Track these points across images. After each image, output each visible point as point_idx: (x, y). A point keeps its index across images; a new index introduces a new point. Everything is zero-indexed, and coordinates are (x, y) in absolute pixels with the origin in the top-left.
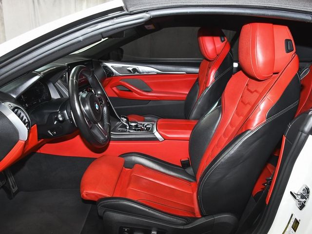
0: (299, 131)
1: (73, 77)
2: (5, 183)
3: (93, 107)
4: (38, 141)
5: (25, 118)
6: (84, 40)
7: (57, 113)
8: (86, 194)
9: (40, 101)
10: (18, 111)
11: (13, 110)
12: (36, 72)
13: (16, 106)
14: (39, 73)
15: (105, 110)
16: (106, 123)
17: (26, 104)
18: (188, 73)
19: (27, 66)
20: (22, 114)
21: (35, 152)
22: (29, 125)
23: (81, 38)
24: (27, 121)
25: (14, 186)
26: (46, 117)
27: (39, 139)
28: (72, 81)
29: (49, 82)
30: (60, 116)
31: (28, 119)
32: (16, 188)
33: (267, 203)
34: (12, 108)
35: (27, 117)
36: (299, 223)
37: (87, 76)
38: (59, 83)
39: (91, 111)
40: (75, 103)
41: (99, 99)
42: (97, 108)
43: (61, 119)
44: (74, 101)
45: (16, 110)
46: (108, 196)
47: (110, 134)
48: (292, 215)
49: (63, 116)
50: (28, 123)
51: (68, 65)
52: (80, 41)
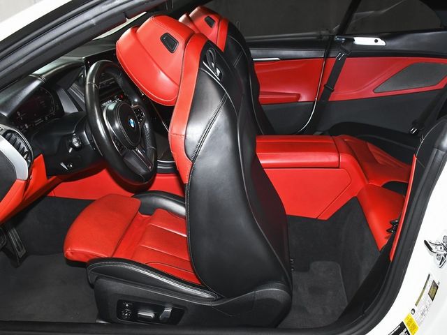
0: (433, 147)
1: (91, 80)
2: (6, 244)
3: (125, 123)
4: (48, 179)
5: (23, 145)
6: (98, 23)
7: (71, 137)
8: (72, 253)
9: (46, 118)
10: (11, 136)
11: (4, 135)
12: (35, 75)
13: (8, 128)
14: (40, 75)
15: (147, 127)
16: (150, 147)
17: (26, 125)
18: (283, 59)
19: (16, 68)
20: (19, 140)
21: (46, 196)
22: (29, 156)
23: (93, 21)
24: (26, 150)
25: (20, 247)
26: (56, 143)
27: (48, 175)
28: (90, 85)
29: (59, 88)
30: (75, 140)
31: (28, 148)
32: (23, 252)
33: (391, 259)
34: (2, 133)
35: (26, 144)
36: (437, 287)
37: (116, 75)
38: (74, 88)
39: (123, 131)
40: (96, 120)
41: (136, 109)
42: (132, 125)
43: (77, 145)
44: (95, 116)
45: (9, 134)
46: (104, 256)
47: (156, 164)
48: (429, 275)
49: (81, 140)
50: (29, 152)
51: (87, 59)
52: (92, 26)
